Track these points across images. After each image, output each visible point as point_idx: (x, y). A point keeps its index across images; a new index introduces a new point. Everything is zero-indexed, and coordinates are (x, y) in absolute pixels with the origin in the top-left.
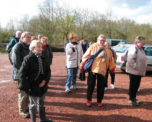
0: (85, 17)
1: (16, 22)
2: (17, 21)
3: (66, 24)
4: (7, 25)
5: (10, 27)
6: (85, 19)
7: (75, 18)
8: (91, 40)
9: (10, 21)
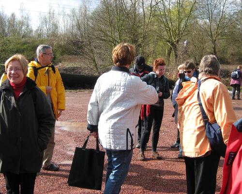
0: (222, 4)
1: (62, 17)
2: (64, 15)
3: (174, 22)
4: (42, 23)
5: (48, 27)
6: (222, 8)
7: (197, 5)
8: (237, 58)
9: (50, 13)
